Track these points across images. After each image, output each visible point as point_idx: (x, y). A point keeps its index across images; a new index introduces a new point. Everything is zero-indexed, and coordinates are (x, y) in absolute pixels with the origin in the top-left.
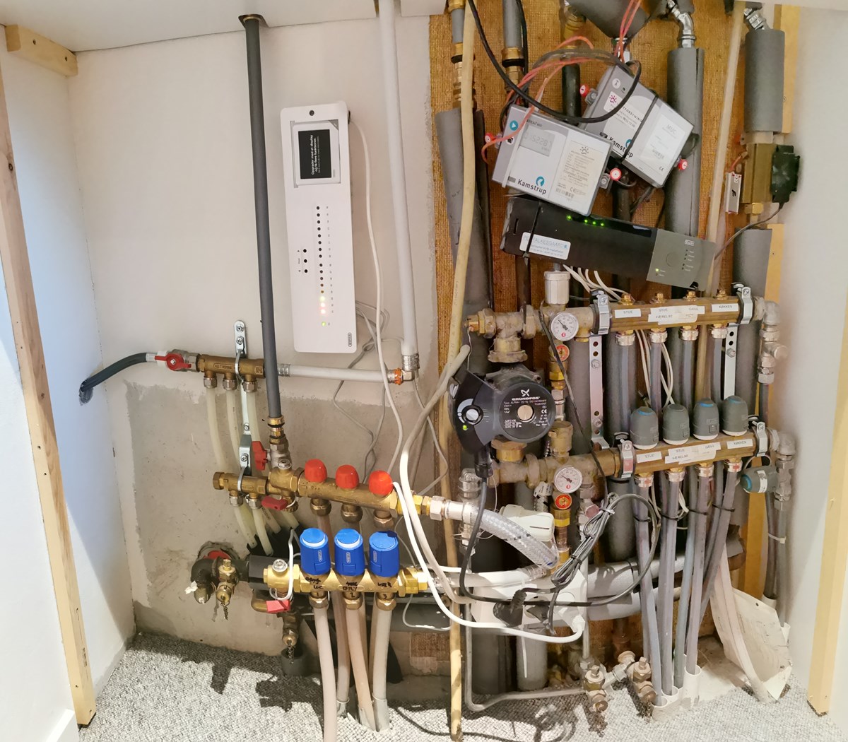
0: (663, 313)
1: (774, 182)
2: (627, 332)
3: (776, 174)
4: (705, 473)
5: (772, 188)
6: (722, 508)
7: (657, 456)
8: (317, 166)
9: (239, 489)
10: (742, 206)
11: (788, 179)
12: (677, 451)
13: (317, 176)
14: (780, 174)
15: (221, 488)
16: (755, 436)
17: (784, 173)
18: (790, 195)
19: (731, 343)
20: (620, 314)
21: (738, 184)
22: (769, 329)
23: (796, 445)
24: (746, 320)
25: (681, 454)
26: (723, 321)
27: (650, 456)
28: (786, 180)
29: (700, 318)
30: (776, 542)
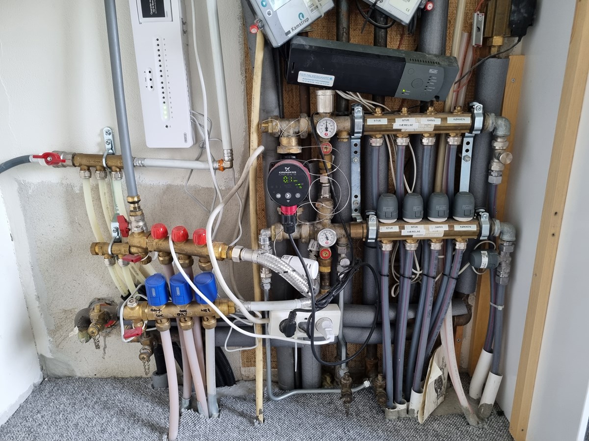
0: (405, 123)
1: (512, 19)
2: (377, 136)
3: (514, 12)
4: (436, 246)
5: (511, 23)
6: (449, 276)
7: (396, 229)
8: (155, 9)
9: (110, 253)
10: (485, 39)
11: (526, 15)
12: (412, 227)
13: (154, 15)
14: (519, 11)
15: (97, 254)
16: (479, 223)
17: (522, 11)
18: (528, 29)
19: (467, 151)
20: (371, 122)
21: (481, 21)
22: (499, 140)
23: (517, 234)
24: (476, 130)
25: (416, 230)
26: (458, 132)
27: (390, 227)
28: (524, 17)
29: (437, 128)
30: (495, 309)
